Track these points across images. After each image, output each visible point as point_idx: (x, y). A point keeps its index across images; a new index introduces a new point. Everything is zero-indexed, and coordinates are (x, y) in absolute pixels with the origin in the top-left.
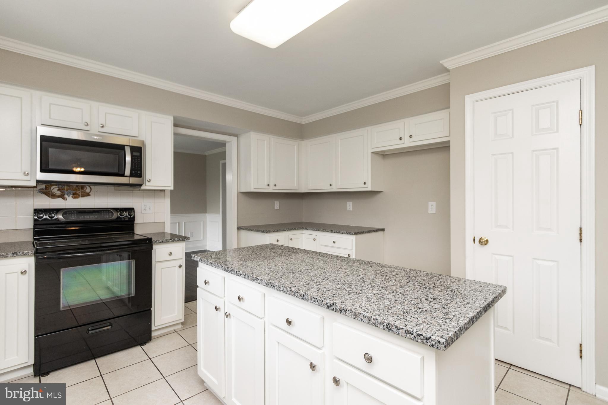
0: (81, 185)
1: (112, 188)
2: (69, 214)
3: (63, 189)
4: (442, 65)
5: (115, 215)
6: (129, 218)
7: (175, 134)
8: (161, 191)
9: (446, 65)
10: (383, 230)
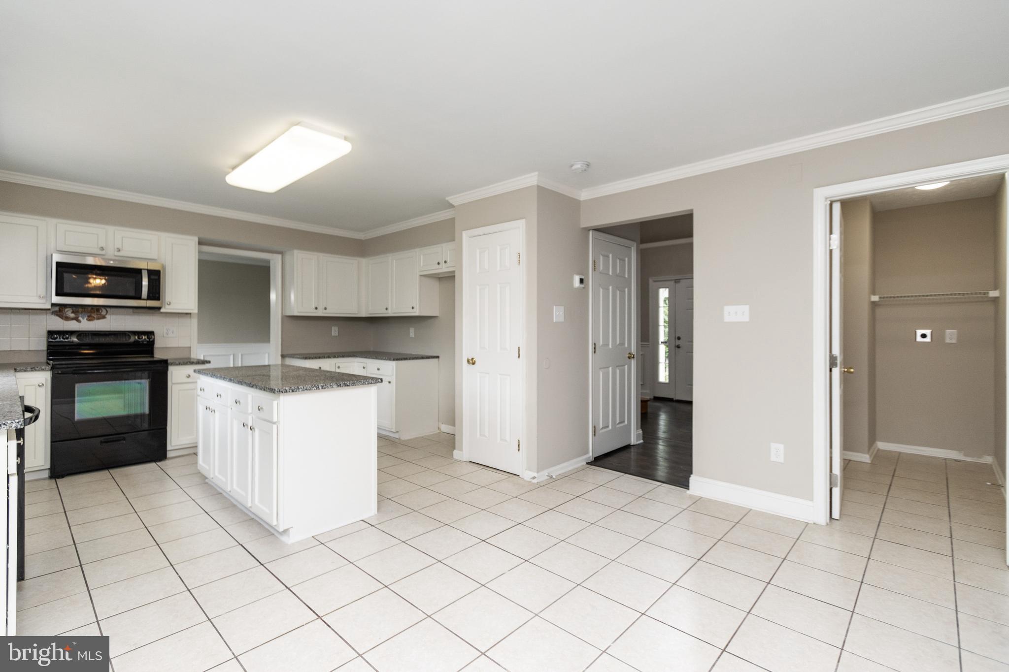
0: (97, 308)
1: (131, 310)
2: (83, 336)
3: (78, 312)
4: (448, 202)
5: (133, 338)
6: (147, 341)
7: (200, 252)
8: (187, 314)
9: (451, 202)
10: (438, 357)
